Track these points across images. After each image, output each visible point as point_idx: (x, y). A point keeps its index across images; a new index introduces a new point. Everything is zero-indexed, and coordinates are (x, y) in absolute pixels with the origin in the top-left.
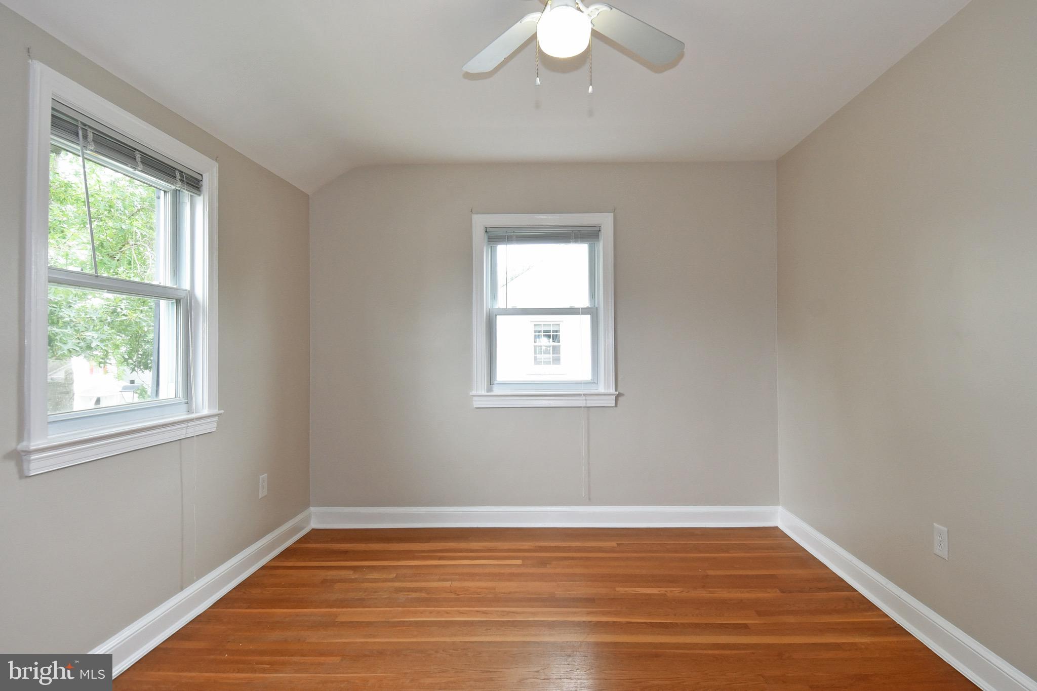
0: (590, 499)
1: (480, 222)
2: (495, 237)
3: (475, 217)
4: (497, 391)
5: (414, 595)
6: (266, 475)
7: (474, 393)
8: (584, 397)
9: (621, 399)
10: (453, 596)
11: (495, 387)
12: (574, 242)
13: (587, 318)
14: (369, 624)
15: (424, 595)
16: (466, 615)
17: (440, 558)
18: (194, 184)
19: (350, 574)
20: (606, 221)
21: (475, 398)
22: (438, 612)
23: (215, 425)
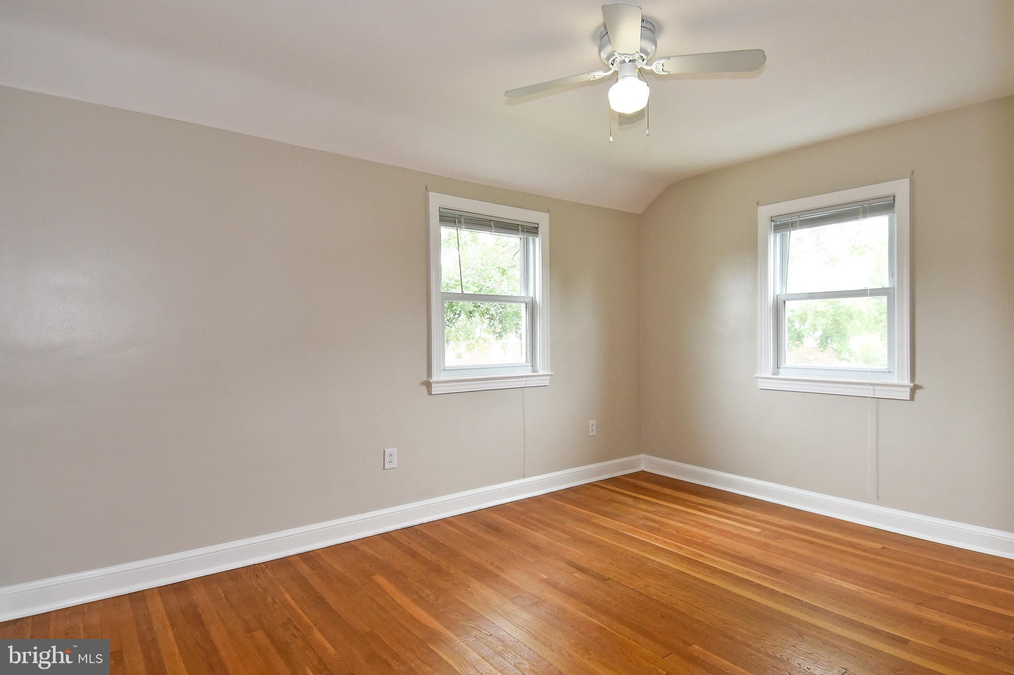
0: (878, 497)
1: (765, 212)
2: (783, 225)
3: (761, 209)
4: (783, 374)
5: (650, 523)
6: (595, 421)
7: (758, 375)
8: (871, 387)
9: (918, 393)
10: (675, 532)
11: (781, 371)
12: (862, 218)
13: (884, 299)
14: (605, 528)
15: (657, 526)
16: (666, 545)
17: (700, 510)
18: (532, 230)
19: (630, 501)
20: (901, 189)
21: (759, 380)
22: (651, 537)
23: (548, 381)
